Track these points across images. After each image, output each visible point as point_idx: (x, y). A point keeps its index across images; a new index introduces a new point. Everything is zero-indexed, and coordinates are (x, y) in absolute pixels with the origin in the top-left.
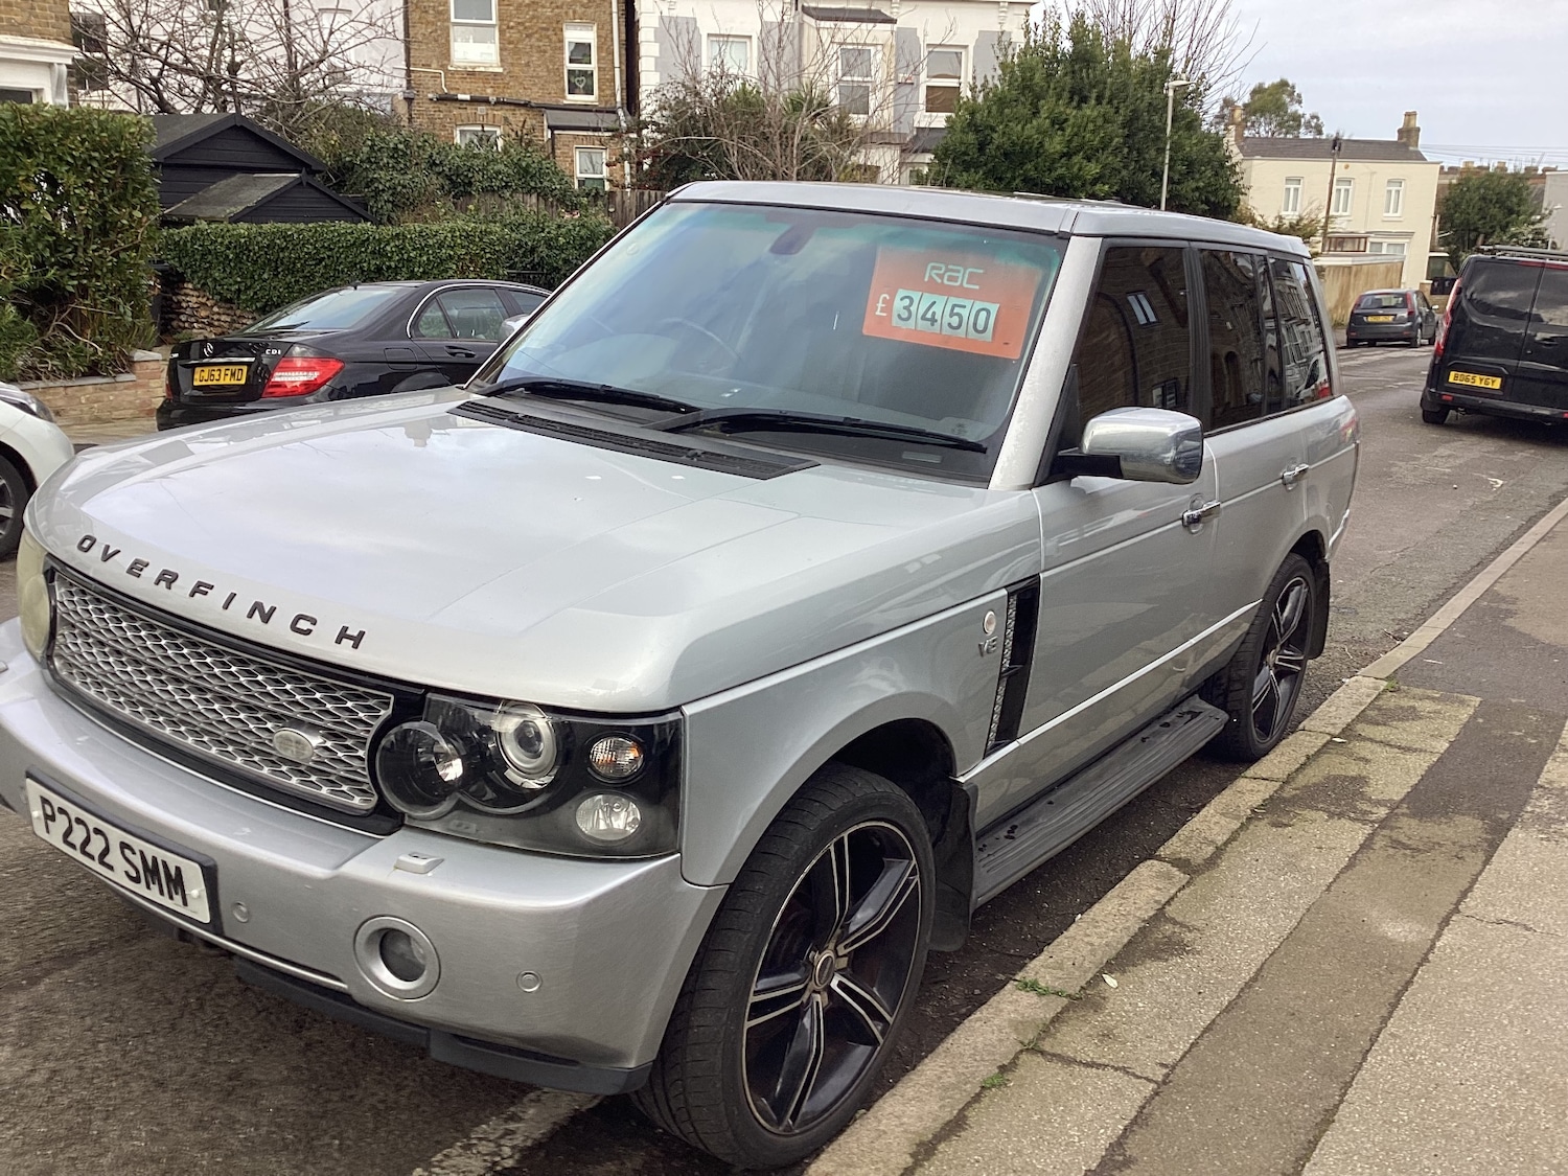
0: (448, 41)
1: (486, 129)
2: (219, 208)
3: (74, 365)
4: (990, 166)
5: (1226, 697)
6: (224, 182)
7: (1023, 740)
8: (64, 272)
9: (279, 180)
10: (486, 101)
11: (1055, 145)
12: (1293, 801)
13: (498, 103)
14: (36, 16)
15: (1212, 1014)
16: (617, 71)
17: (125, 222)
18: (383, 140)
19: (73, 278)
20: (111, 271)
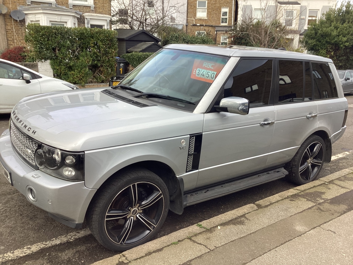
0: (196, 12)
1: (200, 32)
2: (138, 49)
3: (99, 81)
4: (318, 39)
5: (292, 169)
6: (140, 44)
7: (200, 170)
8: (98, 62)
9: (150, 43)
10: (203, 25)
11: (335, 33)
12: (300, 196)
13: (206, 26)
14: (104, 10)
15: (236, 238)
16: (233, 18)
17: (110, 52)
18: (174, 35)
19: (100, 63)
20: (107, 62)
